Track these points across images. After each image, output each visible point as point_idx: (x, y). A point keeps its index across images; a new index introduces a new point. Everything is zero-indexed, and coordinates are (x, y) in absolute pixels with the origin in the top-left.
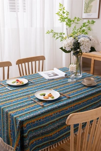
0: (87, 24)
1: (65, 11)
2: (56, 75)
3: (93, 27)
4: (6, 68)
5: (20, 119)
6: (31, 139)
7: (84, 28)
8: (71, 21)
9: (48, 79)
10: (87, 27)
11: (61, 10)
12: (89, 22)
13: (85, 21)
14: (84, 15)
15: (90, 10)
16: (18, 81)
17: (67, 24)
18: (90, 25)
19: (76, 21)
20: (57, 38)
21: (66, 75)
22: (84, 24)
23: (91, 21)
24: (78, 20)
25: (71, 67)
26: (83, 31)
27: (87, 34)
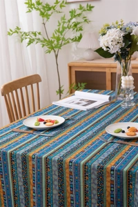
0: (78, 12)
2: (93, 102)
3: (90, 16)
8: (50, 9)
9: (88, 110)
10: (81, 16)
12: (81, 8)
13: (73, 7)
17: (42, 14)
18: (85, 14)
19: (58, 8)
21: (110, 99)
22: (72, 12)
23: (84, 5)
24: (61, 6)
25: (126, 81)
26: (75, 25)
27: (81, 29)
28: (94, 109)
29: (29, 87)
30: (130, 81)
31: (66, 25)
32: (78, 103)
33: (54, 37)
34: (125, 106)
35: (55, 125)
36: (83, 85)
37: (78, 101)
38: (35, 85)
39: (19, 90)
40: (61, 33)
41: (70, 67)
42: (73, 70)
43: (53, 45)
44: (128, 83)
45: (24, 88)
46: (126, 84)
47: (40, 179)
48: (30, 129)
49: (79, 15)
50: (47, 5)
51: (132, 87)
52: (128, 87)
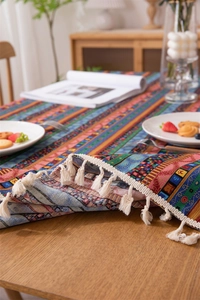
2: (106, 91)
21: (143, 82)
25: (179, 41)
30: (188, 41)
32: (76, 94)
35: (17, 146)
37: (75, 90)
41: (74, 42)
42: (80, 46)
44: (184, 46)
46: (179, 49)
52: (183, 55)
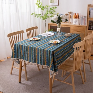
0: (52, 8)
1: (40, 2)
3: (56, 10)
4: (22, 34)
5: (52, 51)
6: (56, 59)
7: (51, 11)
8: (44, 8)
10: (53, 10)
11: (38, 2)
12: (53, 7)
13: (51, 7)
14: (50, 4)
15: (54, 2)
16: (34, 38)
17: (42, 9)
19: (46, 7)
20: (37, 17)
22: (51, 8)
23: (54, 7)
24: (47, 7)
26: (51, 12)
27: (53, 14)
28: (49, 36)
29: (34, 30)
31: (48, 12)
32: (46, 35)
33: (45, 15)
34: (58, 36)
36: (52, 30)
38: (36, 29)
39: (31, 31)
40: (47, 14)
41: (49, 25)
42: (50, 25)
43: (44, 18)
45: (33, 30)
46: (58, 30)
47: (30, 52)
48: (31, 40)
49: (52, 9)
50: (43, 6)
51: (60, 31)
